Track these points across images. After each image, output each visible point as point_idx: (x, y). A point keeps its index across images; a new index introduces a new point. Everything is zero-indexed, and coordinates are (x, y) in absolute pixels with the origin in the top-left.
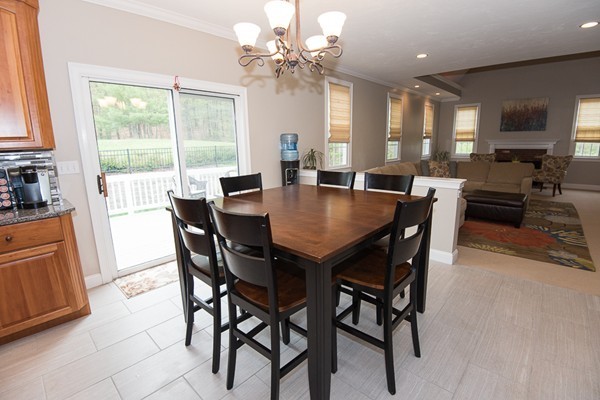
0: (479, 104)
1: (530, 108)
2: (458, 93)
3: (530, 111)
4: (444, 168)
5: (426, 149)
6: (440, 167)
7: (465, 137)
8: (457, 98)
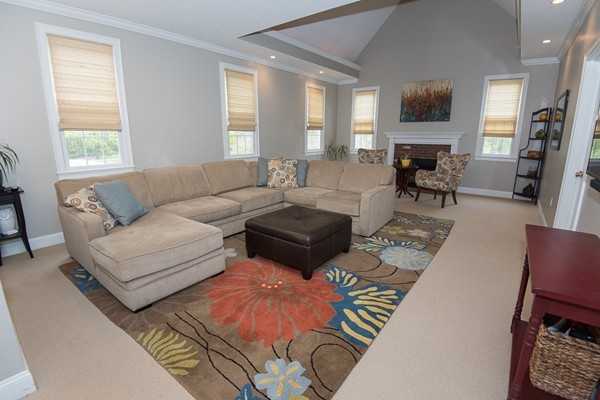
0: (378, 88)
1: (432, 92)
2: (355, 73)
3: (433, 97)
4: (288, 169)
5: (315, 142)
6: (282, 168)
7: (363, 128)
8: (355, 80)
